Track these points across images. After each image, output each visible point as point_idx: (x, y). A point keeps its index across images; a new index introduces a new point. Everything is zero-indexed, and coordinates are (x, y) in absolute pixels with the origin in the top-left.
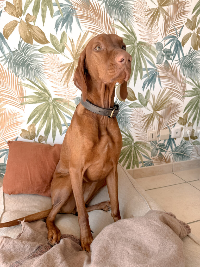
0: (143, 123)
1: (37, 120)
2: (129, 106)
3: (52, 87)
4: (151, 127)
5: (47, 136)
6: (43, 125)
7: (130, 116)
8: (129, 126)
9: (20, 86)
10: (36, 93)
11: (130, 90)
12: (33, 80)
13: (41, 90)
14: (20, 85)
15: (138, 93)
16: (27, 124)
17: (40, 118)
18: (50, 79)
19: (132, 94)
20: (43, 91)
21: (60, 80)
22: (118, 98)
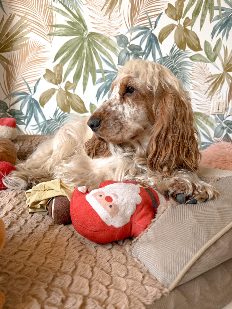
0: (208, 86)
1: (66, 59)
2: (191, 58)
3: (90, 16)
4: (217, 94)
5: (76, 83)
6: (72, 67)
7: (191, 72)
8: (187, 87)
9: (49, 10)
10: (68, 22)
11: (194, 35)
12: (66, 4)
13: (76, 19)
14: (50, 8)
15: (204, 41)
16: (53, 62)
17: (70, 57)
18: (88, 5)
19: (195, 42)
20: (78, 21)
21: (102, 8)
22: (176, 44)
